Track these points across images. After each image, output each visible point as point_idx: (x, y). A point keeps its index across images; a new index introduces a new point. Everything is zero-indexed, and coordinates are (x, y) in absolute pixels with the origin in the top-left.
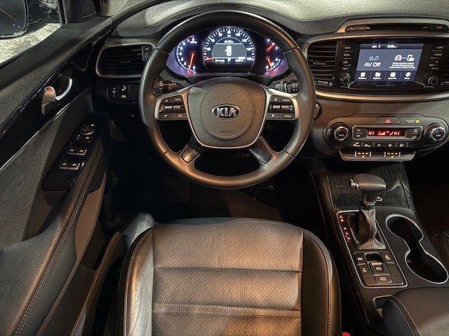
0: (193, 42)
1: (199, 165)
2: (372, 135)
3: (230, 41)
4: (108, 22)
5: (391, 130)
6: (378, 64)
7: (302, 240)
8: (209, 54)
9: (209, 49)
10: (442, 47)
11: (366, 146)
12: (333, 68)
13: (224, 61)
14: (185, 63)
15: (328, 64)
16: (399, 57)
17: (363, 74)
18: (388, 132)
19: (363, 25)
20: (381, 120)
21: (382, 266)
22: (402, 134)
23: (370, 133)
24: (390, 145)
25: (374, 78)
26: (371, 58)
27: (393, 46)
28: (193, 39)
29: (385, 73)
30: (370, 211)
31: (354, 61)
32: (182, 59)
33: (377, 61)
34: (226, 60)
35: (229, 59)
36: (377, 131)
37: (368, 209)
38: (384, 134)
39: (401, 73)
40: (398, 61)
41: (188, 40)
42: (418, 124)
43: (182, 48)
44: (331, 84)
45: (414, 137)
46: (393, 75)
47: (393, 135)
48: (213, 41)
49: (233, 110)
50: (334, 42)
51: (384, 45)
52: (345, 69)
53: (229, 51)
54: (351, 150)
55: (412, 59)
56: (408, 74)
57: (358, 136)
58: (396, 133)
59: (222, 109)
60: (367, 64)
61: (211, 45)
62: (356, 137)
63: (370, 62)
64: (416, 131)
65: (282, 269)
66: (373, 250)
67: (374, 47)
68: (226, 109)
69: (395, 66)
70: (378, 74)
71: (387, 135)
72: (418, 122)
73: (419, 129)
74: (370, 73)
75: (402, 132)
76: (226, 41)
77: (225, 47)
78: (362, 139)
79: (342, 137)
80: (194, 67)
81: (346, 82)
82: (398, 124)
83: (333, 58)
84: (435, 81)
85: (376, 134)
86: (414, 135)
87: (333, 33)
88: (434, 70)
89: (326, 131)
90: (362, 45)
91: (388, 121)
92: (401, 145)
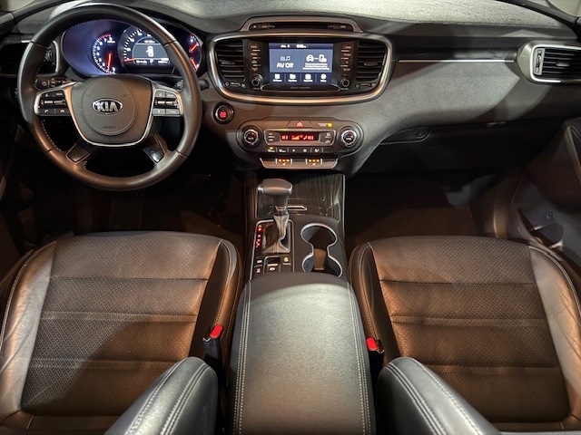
0: (111, 41)
1: (91, 165)
2: (286, 140)
3: (151, 41)
4: (9, 17)
5: (305, 134)
6: (291, 65)
7: (217, 250)
8: (129, 54)
9: (129, 49)
10: (350, 47)
11: (281, 151)
12: (242, 69)
13: (146, 62)
14: (104, 65)
15: (237, 64)
16: (310, 58)
17: (277, 76)
18: (301, 136)
19: (266, 24)
20: (293, 123)
21: (276, 267)
22: (316, 139)
23: (284, 137)
24: (305, 151)
25: (290, 81)
26: (282, 58)
27: (302, 46)
28: (111, 39)
29: (301, 75)
30: (283, 217)
31: (264, 61)
32: (100, 60)
34: (148, 61)
35: (152, 61)
36: (290, 135)
37: (281, 215)
38: (297, 138)
39: (316, 75)
40: (310, 62)
41: (105, 40)
42: (329, 128)
43: (99, 48)
44: (243, 86)
46: (308, 77)
47: (307, 140)
48: (132, 40)
49: (113, 104)
50: (238, 41)
51: (293, 44)
52: (255, 69)
53: (150, 51)
54: (271, 157)
55: (324, 60)
56: (324, 76)
57: (270, 140)
58: (309, 138)
59: (102, 103)
60: (279, 65)
61: (131, 45)
62: (269, 142)
63: (282, 62)
64: (328, 134)
65: (188, 277)
66: (276, 254)
67: (283, 46)
68: (107, 104)
69: (308, 67)
70: (293, 77)
71: (301, 139)
72: (330, 125)
73: (332, 133)
74: (285, 75)
75: (316, 135)
76: (146, 41)
77: (146, 47)
78: (276, 144)
79: (252, 141)
80: (114, 69)
81: (256, 82)
82: (311, 128)
83: (242, 58)
84: (346, 83)
85: (290, 139)
86: (327, 139)
87: (237, 31)
88: (346, 72)
89: (239, 134)
90: (270, 44)
91: (300, 124)
92: (316, 151)
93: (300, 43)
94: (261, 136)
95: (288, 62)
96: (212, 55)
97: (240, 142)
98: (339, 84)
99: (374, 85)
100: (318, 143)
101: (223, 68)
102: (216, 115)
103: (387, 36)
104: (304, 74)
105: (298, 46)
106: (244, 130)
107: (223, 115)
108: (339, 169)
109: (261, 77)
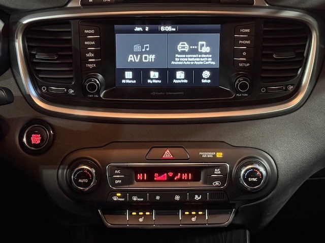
2: (143, 180)
5: (176, 170)
6: (152, 57)
10: (248, 31)
11: (135, 198)
12: (69, 65)
15: (60, 57)
16: (183, 46)
17: (129, 75)
18: (171, 174)
20: (156, 152)
22: (196, 178)
23: (140, 177)
24: (177, 198)
25: (149, 81)
26: (137, 48)
27: (169, 28)
29: (167, 73)
31: (107, 52)
33: (149, 53)
36: (150, 173)
38: (164, 177)
39: (193, 73)
40: (183, 53)
42: (219, 160)
44: (71, 91)
45: (217, 183)
46: (180, 75)
47: (180, 180)
51: (154, 26)
52: (91, 66)
54: (118, 209)
55: (206, 49)
56: (206, 74)
57: (117, 182)
58: (185, 176)
60: (131, 58)
62: (114, 185)
63: (137, 54)
64: (217, 171)
67: (138, 29)
69: (180, 60)
70: (154, 75)
71: (171, 179)
72: (219, 155)
73: (223, 169)
74: (141, 73)
75: (196, 173)
78: (127, 187)
81: (92, 87)
82: (186, 160)
83: (70, 49)
84: (243, 86)
85: (151, 179)
86: (216, 179)
87: (63, 8)
88: (244, 67)
89: (63, 172)
90: (116, 27)
91: (168, 154)
92: (197, 198)
93: (165, 24)
94: (101, 174)
95: (146, 52)
96: (19, 45)
97: (64, 184)
98: (232, 86)
99: (291, 88)
100: (199, 185)
101: (38, 64)
102: (25, 140)
103: (310, 11)
104: (173, 72)
105: (163, 29)
106: (73, 165)
107: (36, 139)
108: (238, 222)
109: (100, 76)
